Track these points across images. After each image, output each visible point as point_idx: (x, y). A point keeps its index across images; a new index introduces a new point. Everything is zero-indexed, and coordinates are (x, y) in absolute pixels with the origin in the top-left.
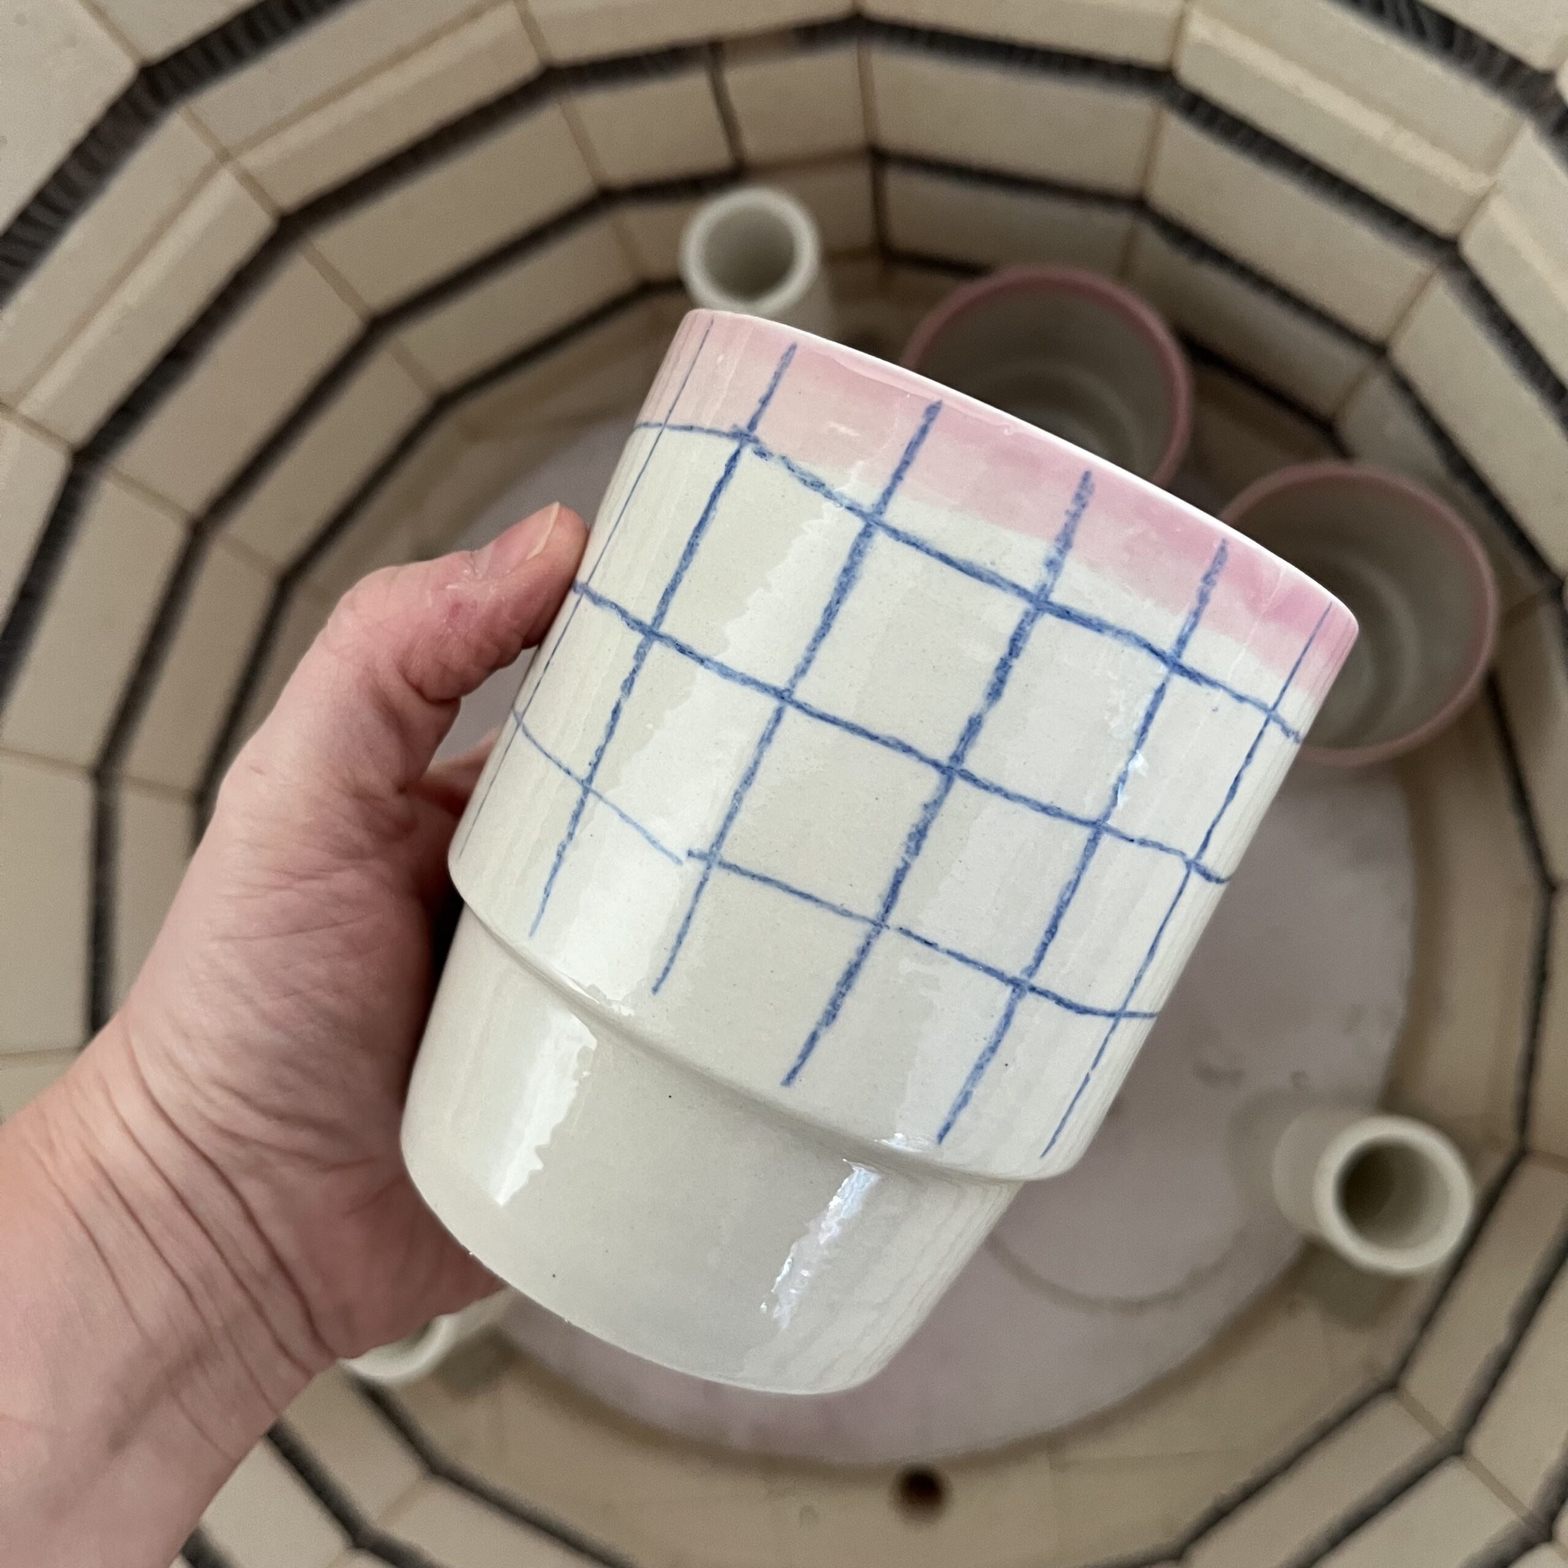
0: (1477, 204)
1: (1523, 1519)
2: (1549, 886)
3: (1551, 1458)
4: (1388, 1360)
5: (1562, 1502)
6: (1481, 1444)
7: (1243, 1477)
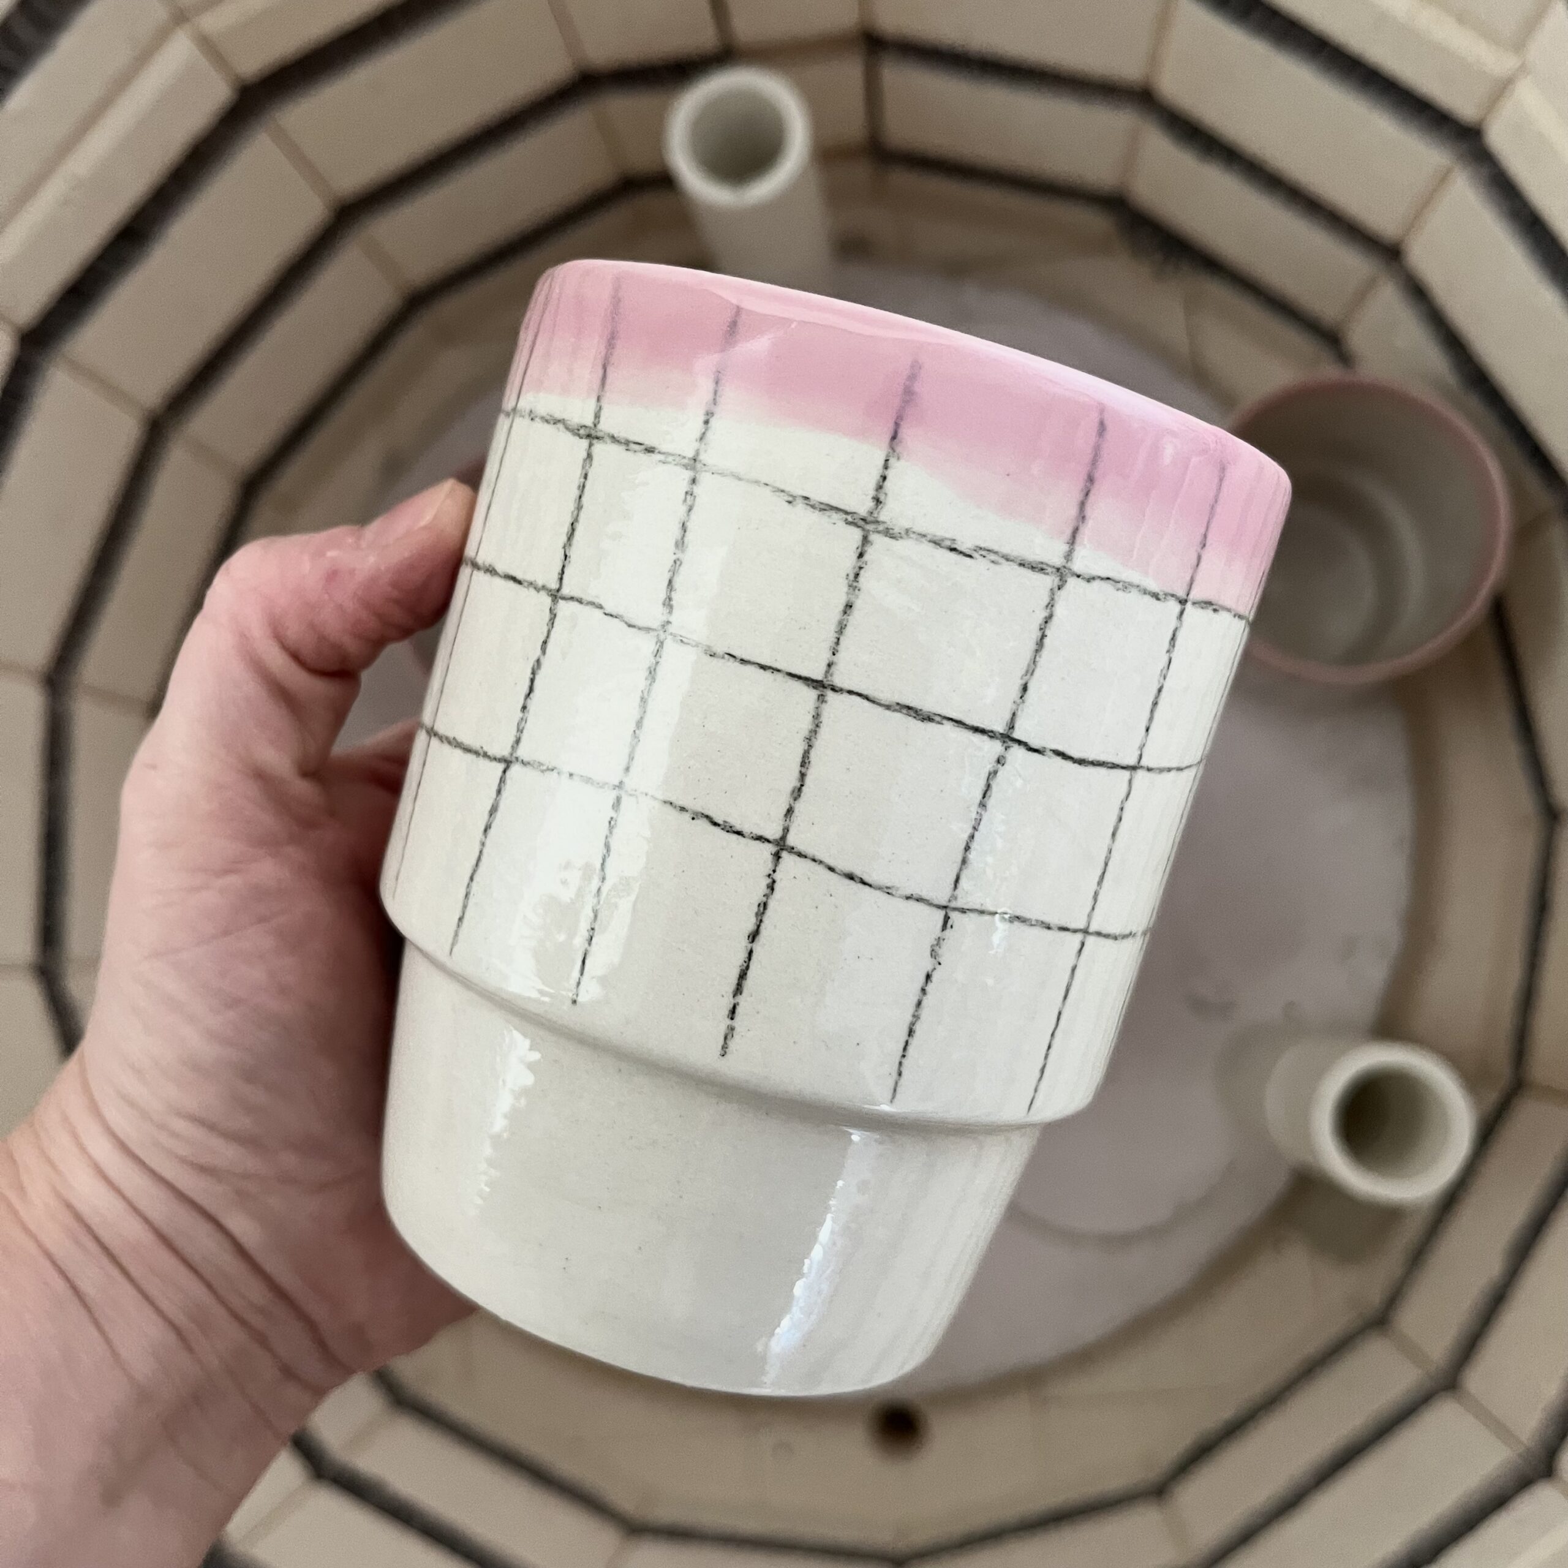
0: (1502, 88)
1: (1520, 1455)
2: (1551, 814)
3: (1550, 1393)
4: (1375, 1296)
5: (1561, 1439)
6: (1475, 1379)
7: (1227, 1412)
